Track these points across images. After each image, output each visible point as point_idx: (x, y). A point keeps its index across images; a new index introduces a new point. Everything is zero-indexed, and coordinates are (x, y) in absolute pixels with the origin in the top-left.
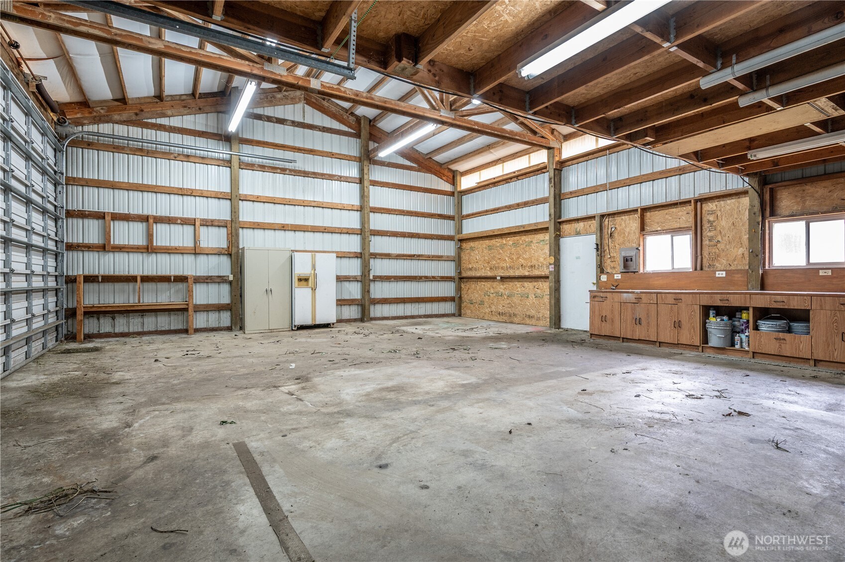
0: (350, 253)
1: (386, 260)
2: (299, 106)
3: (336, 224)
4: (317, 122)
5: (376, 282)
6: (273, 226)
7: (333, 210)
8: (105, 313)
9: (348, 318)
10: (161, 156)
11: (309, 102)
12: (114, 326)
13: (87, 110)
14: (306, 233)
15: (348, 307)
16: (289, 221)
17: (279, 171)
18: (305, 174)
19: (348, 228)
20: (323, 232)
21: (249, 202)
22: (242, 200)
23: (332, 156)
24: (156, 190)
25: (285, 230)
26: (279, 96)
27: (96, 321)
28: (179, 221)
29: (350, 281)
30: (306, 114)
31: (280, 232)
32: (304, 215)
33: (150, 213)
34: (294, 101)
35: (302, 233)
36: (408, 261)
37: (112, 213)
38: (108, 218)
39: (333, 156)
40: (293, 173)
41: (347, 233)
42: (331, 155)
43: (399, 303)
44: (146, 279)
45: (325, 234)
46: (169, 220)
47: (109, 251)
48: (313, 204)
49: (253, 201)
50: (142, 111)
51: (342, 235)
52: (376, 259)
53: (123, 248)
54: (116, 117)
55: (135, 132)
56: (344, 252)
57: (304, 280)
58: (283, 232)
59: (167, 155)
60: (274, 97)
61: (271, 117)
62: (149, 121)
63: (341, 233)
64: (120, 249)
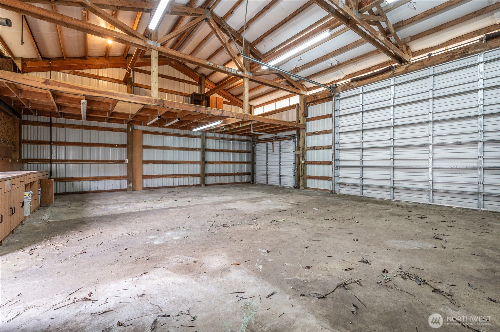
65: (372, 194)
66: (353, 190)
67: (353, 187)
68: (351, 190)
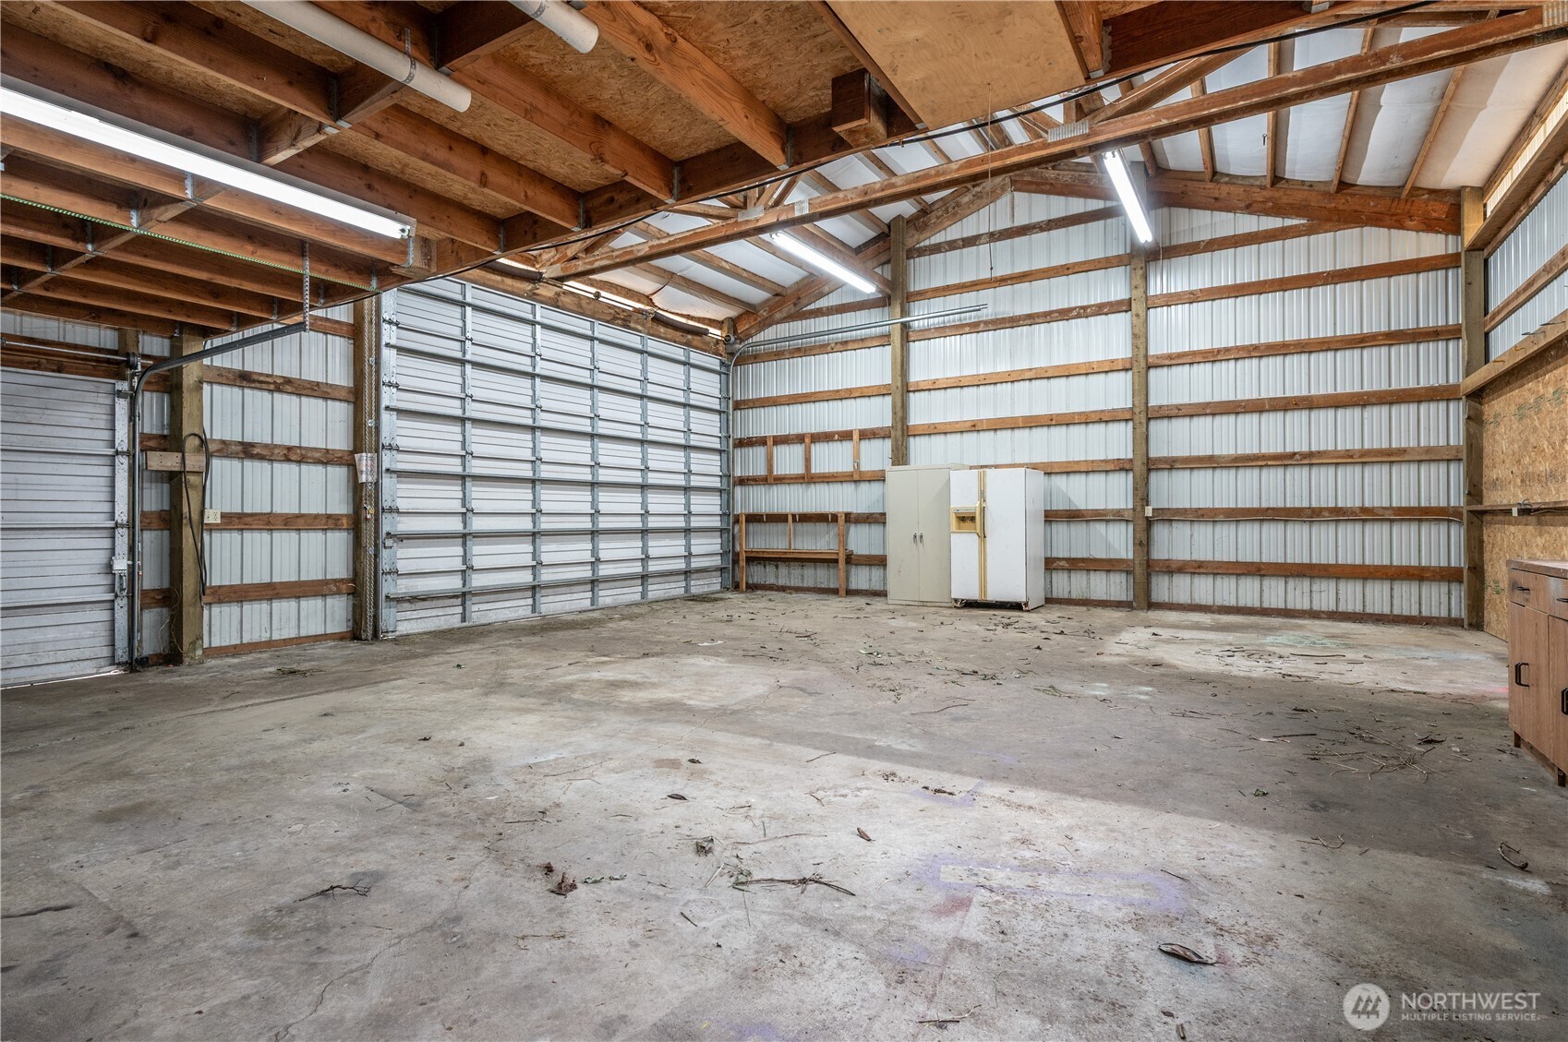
0: (1106, 461)
1: (1202, 472)
2: (1005, 200)
3: (1077, 407)
4: (1040, 216)
5: (1174, 524)
6: (958, 425)
7: (1071, 378)
8: (770, 559)
9: (1104, 597)
10: (817, 351)
11: (1019, 186)
12: (777, 577)
13: (752, 318)
14: (1016, 431)
15: (1103, 575)
16: (987, 414)
17: (967, 329)
18: (1013, 322)
19: (1102, 411)
20: (1049, 426)
21: (922, 393)
22: (914, 391)
23: (1066, 272)
24: (813, 399)
25: (978, 431)
26: (966, 199)
27: (763, 569)
28: (836, 437)
29: (1107, 521)
30: (1016, 208)
31: (970, 435)
32: (1012, 399)
33: (805, 431)
34: (994, 196)
35: (1009, 432)
36: (1272, 471)
37: (774, 437)
38: (770, 442)
39: (1071, 271)
40: (991, 327)
41: (1100, 421)
42: (1066, 270)
43: (1243, 574)
44: (805, 518)
45: (1052, 429)
46: (826, 437)
47: (771, 484)
48: (1028, 375)
49: (929, 390)
50: (799, 298)
51: (1091, 426)
52: (1174, 473)
53: (784, 478)
54: (778, 316)
55: (797, 327)
56: (1093, 462)
57: (965, 519)
58: (975, 434)
59: (824, 349)
60: (958, 205)
61: (955, 241)
62: (808, 308)
63: (1087, 423)
64: (780, 480)
65: (490, 613)
66: (440, 612)
67: (440, 603)
68: (434, 612)
